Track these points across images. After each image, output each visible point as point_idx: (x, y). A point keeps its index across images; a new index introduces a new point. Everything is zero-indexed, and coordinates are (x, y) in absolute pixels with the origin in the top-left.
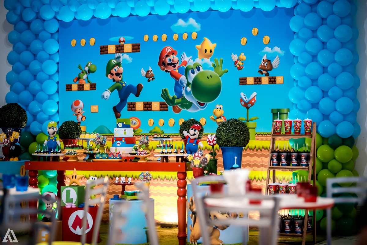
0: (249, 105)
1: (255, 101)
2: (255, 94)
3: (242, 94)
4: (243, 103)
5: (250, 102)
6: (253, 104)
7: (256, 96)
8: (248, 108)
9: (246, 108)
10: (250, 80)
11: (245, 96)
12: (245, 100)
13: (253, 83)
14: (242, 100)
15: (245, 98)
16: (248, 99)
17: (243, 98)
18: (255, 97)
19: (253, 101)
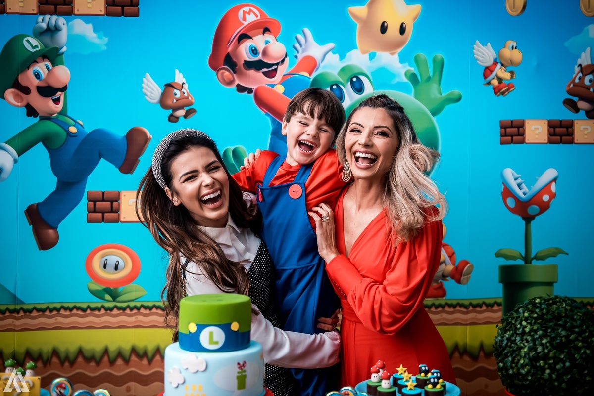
0: (533, 209)
1: (553, 196)
2: (550, 174)
3: (509, 174)
4: (511, 202)
5: (536, 199)
6: (544, 207)
7: (555, 180)
8: (528, 219)
9: (524, 218)
10: (536, 130)
11: (519, 181)
12: (520, 193)
13: (545, 137)
14: (507, 193)
15: (519, 185)
16: (530, 189)
17: (514, 185)
18: (554, 184)
19: (546, 198)
